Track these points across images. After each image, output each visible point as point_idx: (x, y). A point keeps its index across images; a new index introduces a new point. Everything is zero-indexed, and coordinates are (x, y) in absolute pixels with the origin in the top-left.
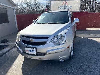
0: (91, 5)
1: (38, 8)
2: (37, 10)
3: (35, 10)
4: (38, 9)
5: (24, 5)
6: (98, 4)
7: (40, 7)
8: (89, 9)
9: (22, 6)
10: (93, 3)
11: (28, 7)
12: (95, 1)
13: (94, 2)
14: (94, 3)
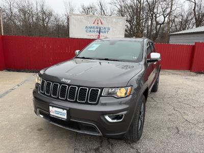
0: (148, 26)
1: (47, 19)
2: (45, 25)
3: (41, 23)
4: (47, 23)
5: (15, 11)
6: (161, 24)
7: (52, 18)
8: (145, 31)
9: (12, 12)
10: (152, 22)
11: (25, 15)
12: (156, 19)
13: (154, 20)
14: (154, 23)
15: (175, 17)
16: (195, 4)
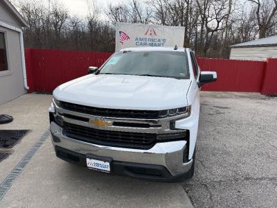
0: (196, 33)
8: (193, 40)
10: (202, 28)
12: (206, 24)
14: (205, 28)
15: (233, 21)
16: (259, 5)
